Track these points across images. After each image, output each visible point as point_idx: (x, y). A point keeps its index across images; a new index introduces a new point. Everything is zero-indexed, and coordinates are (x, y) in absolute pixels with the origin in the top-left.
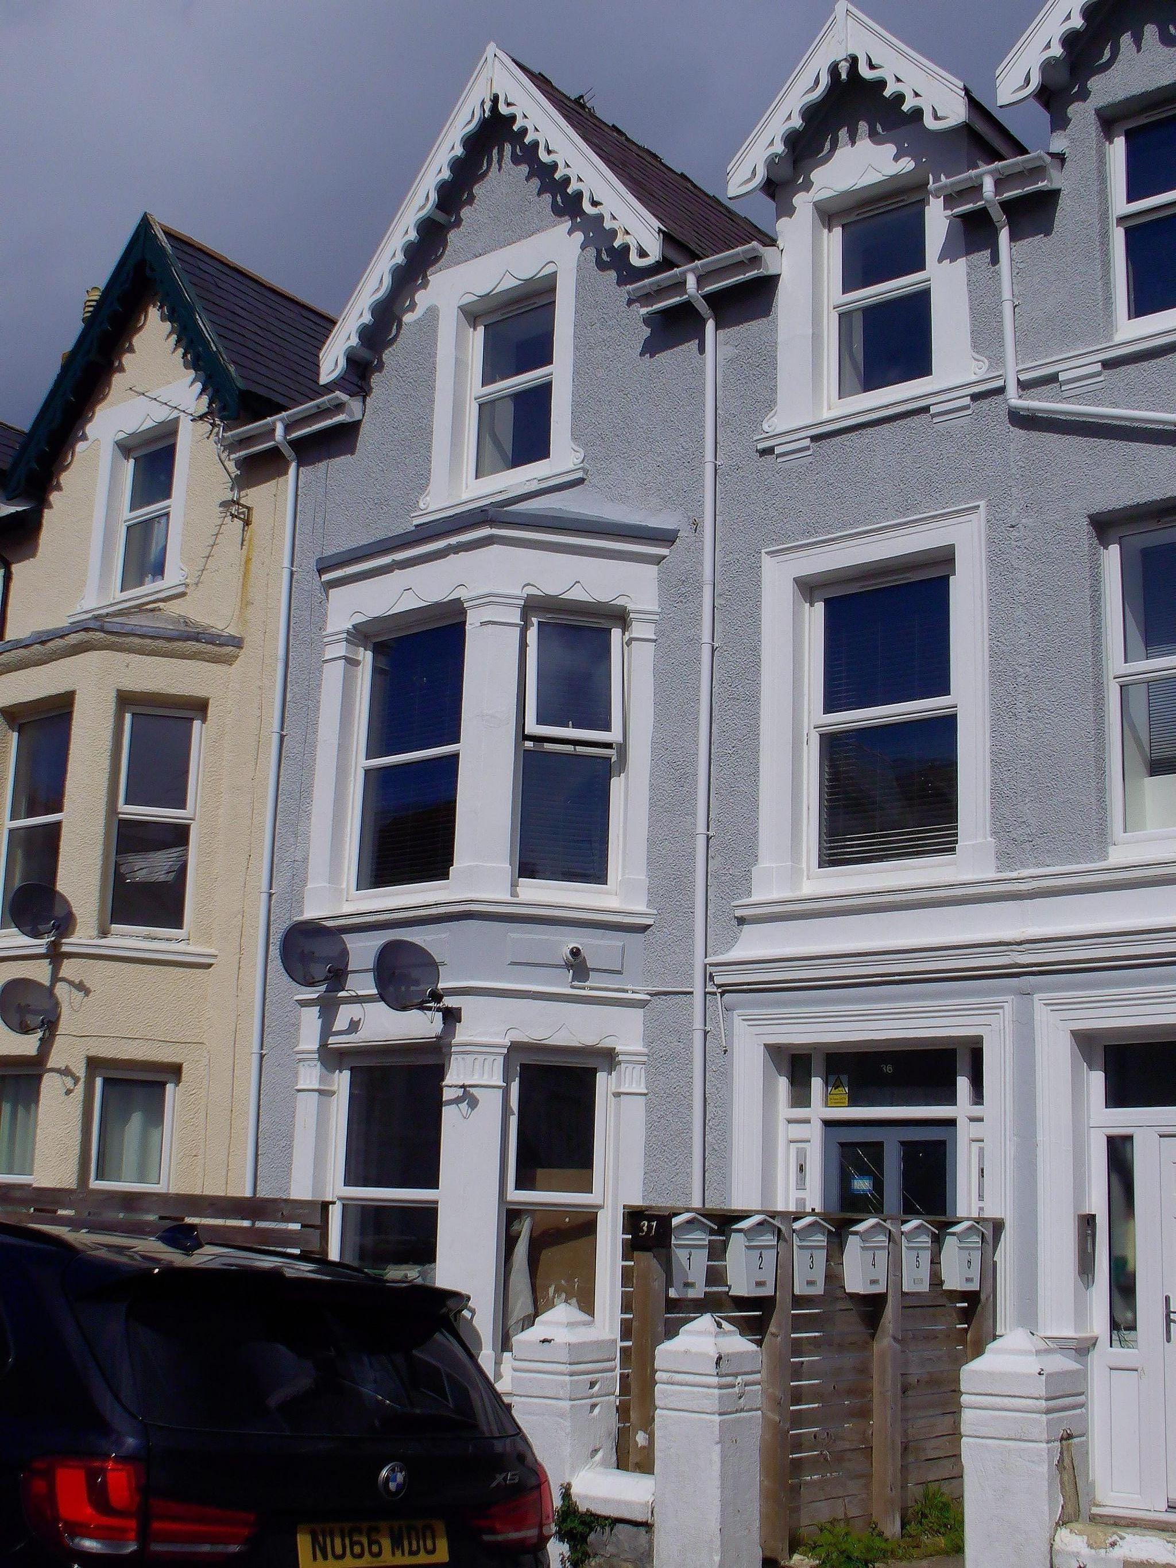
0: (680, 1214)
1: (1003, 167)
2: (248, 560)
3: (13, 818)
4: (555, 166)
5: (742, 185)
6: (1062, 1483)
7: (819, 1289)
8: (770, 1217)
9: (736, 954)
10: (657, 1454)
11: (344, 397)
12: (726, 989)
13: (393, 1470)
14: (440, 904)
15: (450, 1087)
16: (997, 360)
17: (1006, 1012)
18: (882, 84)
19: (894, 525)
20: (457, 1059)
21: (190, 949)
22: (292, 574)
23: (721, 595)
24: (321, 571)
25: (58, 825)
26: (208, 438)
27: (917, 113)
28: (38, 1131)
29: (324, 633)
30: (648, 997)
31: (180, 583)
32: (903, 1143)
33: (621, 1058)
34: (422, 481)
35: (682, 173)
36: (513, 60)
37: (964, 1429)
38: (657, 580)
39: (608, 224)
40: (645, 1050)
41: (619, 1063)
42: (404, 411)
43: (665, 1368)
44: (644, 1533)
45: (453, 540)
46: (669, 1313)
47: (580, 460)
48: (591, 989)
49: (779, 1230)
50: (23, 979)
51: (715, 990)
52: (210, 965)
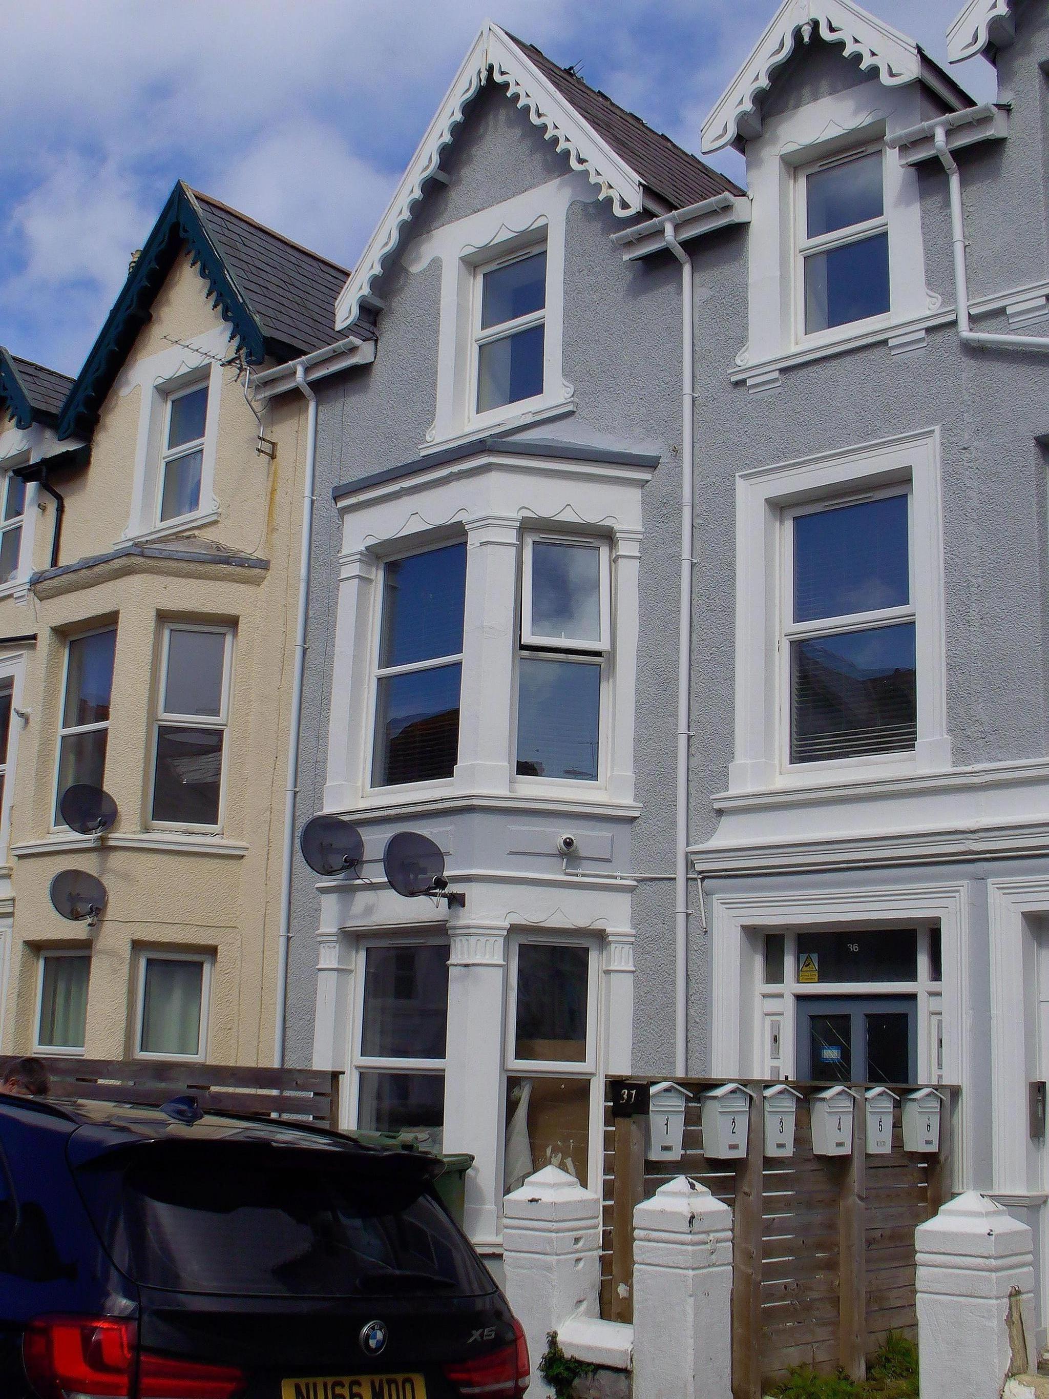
0: (658, 1083)
1: (953, 118)
2: (273, 491)
3: (65, 726)
4: (544, 128)
5: (714, 140)
6: (1011, 1337)
7: (788, 1152)
8: (742, 1085)
9: (715, 843)
10: (636, 1306)
11: (357, 341)
12: (706, 876)
13: (373, 1328)
14: (445, 799)
15: (456, 965)
16: (950, 296)
17: (962, 895)
18: (841, 45)
19: (857, 449)
20: (461, 940)
21: (224, 842)
22: (313, 502)
23: (699, 516)
24: (336, 499)
25: (105, 731)
26: (236, 381)
27: (874, 71)
28: (88, 1007)
29: (339, 555)
30: (635, 883)
31: (213, 512)
32: (867, 1016)
33: (611, 938)
34: (428, 417)
35: (662, 135)
36: (507, 33)
37: (919, 1285)
38: (640, 502)
39: (593, 179)
40: (633, 932)
41: (609, 943)
42: (411, 353)
43: (642, 1226)
44: (623, 1378)
45: (455, 468)
46: (648, 1175)
47: (570, 395)
48: (583, 875)
49: (751, 1097)
50: (74, 870)
51: (695, 876)
52: (243, 856)
